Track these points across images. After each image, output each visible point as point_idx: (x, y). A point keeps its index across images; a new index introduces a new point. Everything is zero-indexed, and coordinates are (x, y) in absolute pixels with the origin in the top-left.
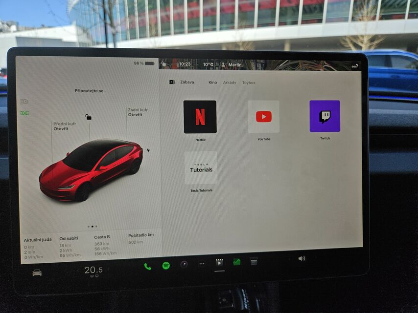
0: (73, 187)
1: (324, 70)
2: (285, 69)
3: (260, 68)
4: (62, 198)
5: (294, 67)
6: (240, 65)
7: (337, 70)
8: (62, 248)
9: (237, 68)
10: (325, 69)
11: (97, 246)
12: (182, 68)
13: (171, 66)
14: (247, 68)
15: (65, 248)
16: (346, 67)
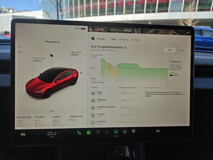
0: (43, 91)
1: (172, 35)
2: (152, 33)
3: (139, 33)
4: (37, 96)
5: (156, 33)
7: (179, 35)
8: (36, 122)
9: (128, 32)
11: (54, 122)
12: (100, 31)
13: (94, 30)
14: (133, 32)
15: (38, 122)
16: (184, 34)
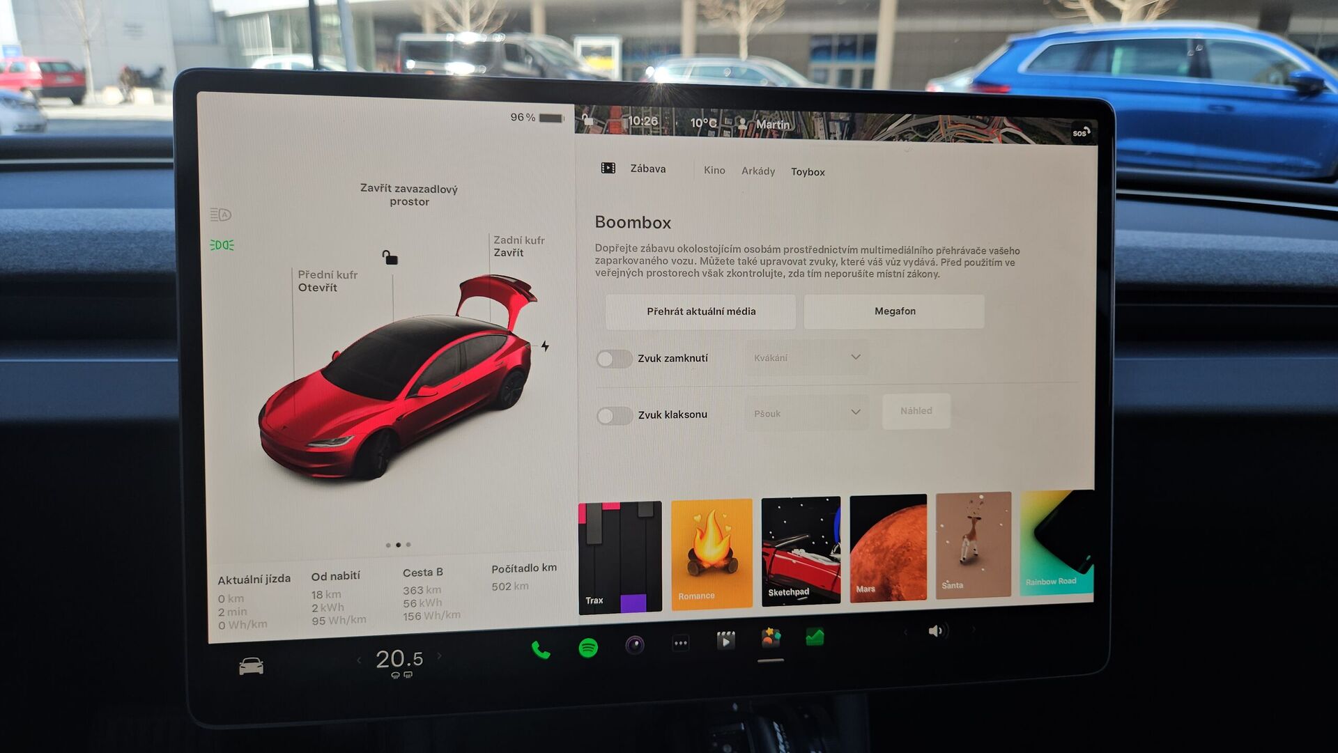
0: (348, 442)
1: (1004, 142)
2: (902, 137)
3: (838, 135)
4: (319, 471)
5: (924, 133)
6: (784, 126)
7: (1037, 142)
8: (317, 601)
9: (779, 134)
10: (1006, 139)
11: (410, 597)
12: (636, 131)
13: (606, 125)
14: (805, 133)
15: (324, 601)
16: (1060, 136)
